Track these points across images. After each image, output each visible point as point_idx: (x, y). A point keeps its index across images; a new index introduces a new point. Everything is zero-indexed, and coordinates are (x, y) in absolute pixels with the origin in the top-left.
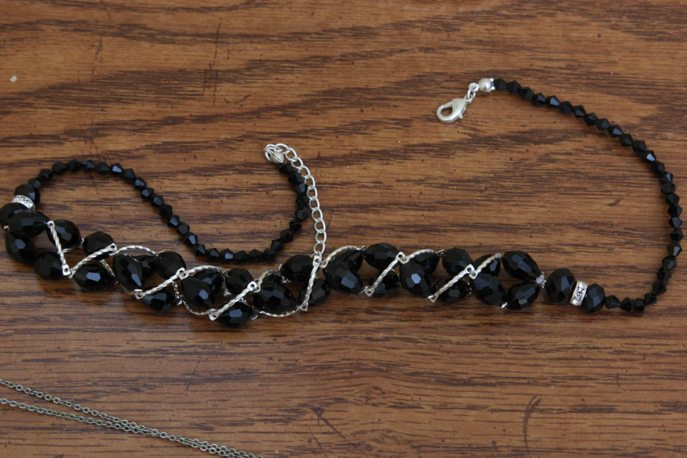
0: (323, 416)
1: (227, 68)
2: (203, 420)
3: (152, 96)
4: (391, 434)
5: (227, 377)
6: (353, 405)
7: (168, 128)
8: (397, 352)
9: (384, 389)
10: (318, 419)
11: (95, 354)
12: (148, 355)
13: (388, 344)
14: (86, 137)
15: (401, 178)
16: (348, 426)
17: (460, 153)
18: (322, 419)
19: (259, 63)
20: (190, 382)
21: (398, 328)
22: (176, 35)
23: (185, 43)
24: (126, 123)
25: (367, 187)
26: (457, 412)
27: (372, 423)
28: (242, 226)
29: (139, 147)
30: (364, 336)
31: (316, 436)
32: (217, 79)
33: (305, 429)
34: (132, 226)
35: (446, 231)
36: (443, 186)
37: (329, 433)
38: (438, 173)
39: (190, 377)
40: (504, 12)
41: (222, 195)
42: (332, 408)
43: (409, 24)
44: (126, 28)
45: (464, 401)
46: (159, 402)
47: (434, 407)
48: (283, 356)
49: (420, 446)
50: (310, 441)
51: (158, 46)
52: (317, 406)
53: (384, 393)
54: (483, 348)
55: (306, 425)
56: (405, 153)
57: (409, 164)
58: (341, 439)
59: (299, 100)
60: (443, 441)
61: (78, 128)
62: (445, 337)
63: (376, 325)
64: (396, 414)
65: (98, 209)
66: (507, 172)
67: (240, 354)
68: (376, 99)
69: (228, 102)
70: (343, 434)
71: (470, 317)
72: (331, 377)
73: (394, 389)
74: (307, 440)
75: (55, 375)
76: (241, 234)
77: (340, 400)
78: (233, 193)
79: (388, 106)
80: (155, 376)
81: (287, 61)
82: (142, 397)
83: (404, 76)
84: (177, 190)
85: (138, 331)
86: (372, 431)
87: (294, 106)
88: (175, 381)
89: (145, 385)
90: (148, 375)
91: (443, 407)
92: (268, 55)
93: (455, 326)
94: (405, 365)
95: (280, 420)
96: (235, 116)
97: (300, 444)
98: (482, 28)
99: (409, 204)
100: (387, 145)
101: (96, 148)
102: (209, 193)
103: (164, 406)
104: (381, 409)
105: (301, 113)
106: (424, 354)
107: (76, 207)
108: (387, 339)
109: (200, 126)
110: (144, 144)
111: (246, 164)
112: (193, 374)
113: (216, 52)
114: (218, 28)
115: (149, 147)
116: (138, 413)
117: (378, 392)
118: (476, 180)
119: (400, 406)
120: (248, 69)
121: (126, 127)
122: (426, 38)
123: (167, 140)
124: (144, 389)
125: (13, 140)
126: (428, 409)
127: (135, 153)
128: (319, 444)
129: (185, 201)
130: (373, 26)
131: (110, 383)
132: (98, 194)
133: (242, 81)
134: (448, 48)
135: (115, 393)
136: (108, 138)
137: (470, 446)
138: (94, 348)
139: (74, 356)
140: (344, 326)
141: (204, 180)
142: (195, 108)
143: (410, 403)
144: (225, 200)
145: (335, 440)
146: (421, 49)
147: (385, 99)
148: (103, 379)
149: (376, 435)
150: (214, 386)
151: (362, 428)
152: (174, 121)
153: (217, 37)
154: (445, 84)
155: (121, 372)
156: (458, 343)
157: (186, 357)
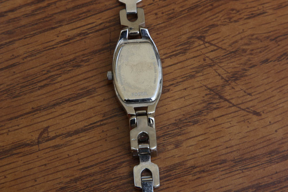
0: (206, 40)
10: (204, 44)
11: (40, 52)
33: (199, 53)
37: (214, 50)
42: (209, 33)
48: (164, 10)
50: (204, 60)
77: (213, 26)
80: (86, 52)
82: (84, 69)
86: (242, 39)
89: (82, 61)
95: (180, 53)
104: (241, 22)
116: (86, 81)
128: (211, 60)
139: (26, 57)
151: (234, 39)
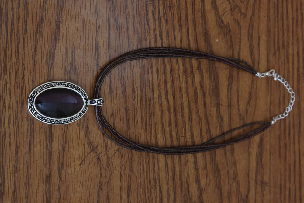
1: (221, 110)
2: (114, 114)
3: (211, 87)
4: (112, 174)
5: (128, 120)
6: (120, 161)
7: (202, 93)
8: (137, 173)
9: (125, 170)
12: (133, 94)
13: (139, 170)
14: (198, 67)
15: (189, 168)
16: (114, 159)
17: (197, 186)
18: (116, 151)
19: (222, 120)
20: (126, 109)
21: (144, 172)
22: (230, 93)
23: (228, 96)
24: (203, 79)
25: (186, 158)
26: (120, 193)
27: (116, 167)
28: (173, 120)
29: (196, 84)
30: (141, 162)
31: (111, 150)
32: (217, 107)
34: (172, 85)
35: (174, 184)
36: (187, 182)
38: (191, 180)
39: (127, 108)
40: (240, 196)
41: (182, 112)
43: (235, 166)
44: (232, 76)
45: (123, 195)
46: (119, 99)
47: (121, 186)
49: (109, 183)
51: (227, 87)
52: (120, 149)
53: (124, 170)
54: (139, 200)
55: (114, 146)
56: (197, 169)
57: (193, 170)
58: (110, 158)
59: (212, 134)
60: (111, 190)
61: (201, 65)
62: (142, 187)
63: (145, 165)
64: (118, 174)
65: (177, 74)
66: (192, 202)
67: (135, 124)
68: (213, 158)
69: (210, 111)
70: (112, 158)
71: (148, 195)
72: (129, 153)
73: (126, 173)
74: (109, 147)
75: (126, 66)
76: (170, 120)
78: (183, 116)
79: (211, 162)
81: (223, 129)
83: (220, 166)
84: (183, 98)
85: (140, 90)
87: (210, 132)
88: (126, 104)
90: (127, 95)
91: (121, 189)
92: (225, 122)
93: (145, 190)
94: (133, 176)
96: (206, 114)
97: (109, 146)
98: (235, 189)
99: (181, 172)
100: (199, 163)
101: (195, 71)
102: (183, 108)
103: (118, 101)
105: (208, 135)
106: (136, 181)
107: (177, 67)
108: (141, 169)
109: (203, 103)
110: (197, 86)
111: (192, 119)
112: (128, 109)
113: (225, 106)
114: (233, 106)
115: (196, 88)
117: (125, 168)
118: (189, 192)
119: (121, 175)
120: (220, 117)
121: (202, 80)
122: (231, 172)
123: (198, 93)
124: (123, 94)
125: (197, 44)
126: (120, 184)
127: (194, 84)
129: (180, 101)
130: (235, 155)
131: (124, 84)
132: (181, 73)
133: (217, 115)
134: (229, 179)
135: (122, 85)
136: (198, 75)
137: (110, 198)
138: (135, 77)
140: (144, 155)
141: (187, 106)
142: (208, 101)
143: (122, 179)
144: (181, 114)
145: (110, 156)
146: (228, 171)
147: (213, 161)
148: (126, 81)
149: (112, 169)
150: (125, 116)
152: (204, 95)
153: (230, 106)
154: (218, 179)
155: (128, 86)
156: (140, 192)
157: (133, 107)
